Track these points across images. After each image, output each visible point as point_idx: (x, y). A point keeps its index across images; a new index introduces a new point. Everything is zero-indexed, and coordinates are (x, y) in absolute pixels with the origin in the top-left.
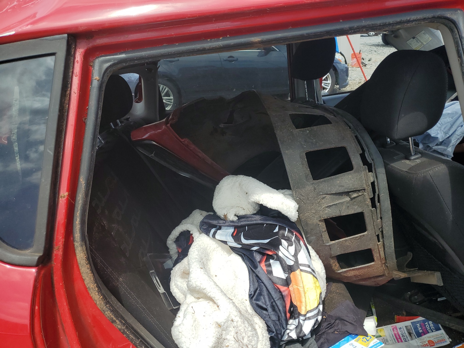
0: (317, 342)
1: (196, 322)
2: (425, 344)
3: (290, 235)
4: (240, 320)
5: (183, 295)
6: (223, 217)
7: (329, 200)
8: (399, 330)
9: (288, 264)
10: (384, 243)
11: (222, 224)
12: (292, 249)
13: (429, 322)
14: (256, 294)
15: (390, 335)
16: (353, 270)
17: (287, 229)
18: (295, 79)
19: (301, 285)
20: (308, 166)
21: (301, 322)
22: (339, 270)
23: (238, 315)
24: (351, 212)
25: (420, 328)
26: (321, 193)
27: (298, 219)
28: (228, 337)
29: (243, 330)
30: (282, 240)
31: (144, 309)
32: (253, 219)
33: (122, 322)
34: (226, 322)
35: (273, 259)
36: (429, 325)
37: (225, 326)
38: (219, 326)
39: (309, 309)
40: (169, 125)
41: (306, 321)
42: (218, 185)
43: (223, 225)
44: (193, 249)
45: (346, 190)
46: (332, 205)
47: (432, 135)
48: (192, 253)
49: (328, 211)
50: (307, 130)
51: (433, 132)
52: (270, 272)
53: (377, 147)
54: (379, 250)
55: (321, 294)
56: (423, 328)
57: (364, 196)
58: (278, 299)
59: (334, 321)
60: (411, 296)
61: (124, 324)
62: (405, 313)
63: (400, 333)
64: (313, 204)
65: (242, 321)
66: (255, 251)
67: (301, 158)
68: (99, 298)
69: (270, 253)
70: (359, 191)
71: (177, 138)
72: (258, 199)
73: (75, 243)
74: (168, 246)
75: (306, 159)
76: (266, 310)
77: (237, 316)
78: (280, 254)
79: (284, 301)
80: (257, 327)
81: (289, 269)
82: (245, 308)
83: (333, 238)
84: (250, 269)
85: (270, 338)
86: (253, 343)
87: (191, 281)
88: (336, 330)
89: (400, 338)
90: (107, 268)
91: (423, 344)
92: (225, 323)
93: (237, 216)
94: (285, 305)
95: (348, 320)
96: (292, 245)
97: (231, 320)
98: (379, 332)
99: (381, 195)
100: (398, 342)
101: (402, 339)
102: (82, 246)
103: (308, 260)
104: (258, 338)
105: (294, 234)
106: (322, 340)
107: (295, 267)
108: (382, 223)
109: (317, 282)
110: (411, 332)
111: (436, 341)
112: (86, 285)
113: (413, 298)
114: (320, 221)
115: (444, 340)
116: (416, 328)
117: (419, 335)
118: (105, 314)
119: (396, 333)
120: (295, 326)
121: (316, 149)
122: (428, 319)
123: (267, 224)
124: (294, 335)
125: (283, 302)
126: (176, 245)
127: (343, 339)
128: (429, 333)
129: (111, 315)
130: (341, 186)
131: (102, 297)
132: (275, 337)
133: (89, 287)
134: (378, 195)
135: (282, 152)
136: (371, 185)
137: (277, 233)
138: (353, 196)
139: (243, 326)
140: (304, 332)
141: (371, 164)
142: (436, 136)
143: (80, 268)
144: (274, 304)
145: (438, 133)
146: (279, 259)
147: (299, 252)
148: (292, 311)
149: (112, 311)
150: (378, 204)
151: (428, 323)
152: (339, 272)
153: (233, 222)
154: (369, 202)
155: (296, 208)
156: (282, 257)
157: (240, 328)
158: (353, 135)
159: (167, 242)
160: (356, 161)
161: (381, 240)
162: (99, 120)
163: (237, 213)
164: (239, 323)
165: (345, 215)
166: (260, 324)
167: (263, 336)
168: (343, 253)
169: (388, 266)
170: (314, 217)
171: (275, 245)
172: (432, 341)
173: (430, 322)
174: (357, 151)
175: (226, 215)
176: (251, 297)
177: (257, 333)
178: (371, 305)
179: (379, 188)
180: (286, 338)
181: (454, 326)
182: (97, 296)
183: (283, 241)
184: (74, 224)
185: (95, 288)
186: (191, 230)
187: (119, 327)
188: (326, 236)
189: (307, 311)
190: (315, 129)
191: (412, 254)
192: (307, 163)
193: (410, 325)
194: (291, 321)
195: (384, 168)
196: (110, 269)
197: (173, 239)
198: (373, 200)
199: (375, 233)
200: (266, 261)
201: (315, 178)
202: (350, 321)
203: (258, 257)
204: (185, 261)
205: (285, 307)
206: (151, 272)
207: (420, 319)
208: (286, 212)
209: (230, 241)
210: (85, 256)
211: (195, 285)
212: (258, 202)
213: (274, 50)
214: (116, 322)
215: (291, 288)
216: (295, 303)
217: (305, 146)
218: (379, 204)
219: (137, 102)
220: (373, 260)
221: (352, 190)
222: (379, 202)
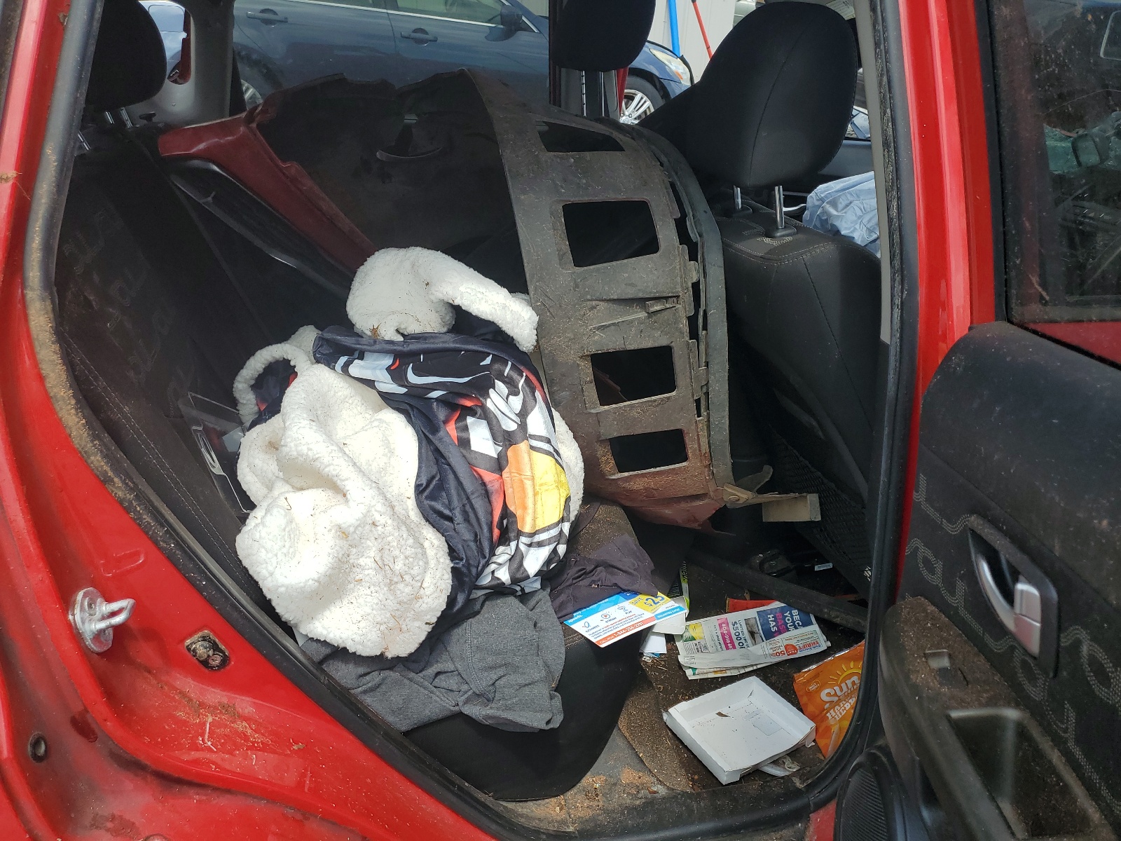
0: (552, 601)
1: (293, 525)
2: (779, 651)
3: (515, 376)
4: (390, 522)
5: (265, 489)
6: (369, 333)
7: (603, 314)
8: (731, 626)
9: (504, 427)
10: (709, 421)
11: (365, 347)
12: (517, 402)
13: (793, 611)
14: (432, 486)
15: (712, 637)
16: (643, 475)
17: (510, 363)
18: (563, 70)
19: (529, 473)
20: (566, 234)
21: (522, 547)
22: (614, 474)
23: (388, 512)
24: (648, 343)
25: (773, 624)
26: (589, 297)
27: (535, 347)
28: (362, 561)
29: (395, 544)
30: (496, 381)
31: (176, 484)
32: (436, 341)
33: (127, 484)
34: (359, 526)
35: (474, 414)
36: (792, 616)
37: (356, 536)
38: (343, 533)
39: (541, 524)
40: (254, 125)
41: (532, 550)
42: (362, 267)
43: (369, 348)
44: (295, 387)
45: (641, 295)
46: (609, 326)
47: (843, 232)
48: (293, 394)
49: (599, 336)
50: (572, 158)
51: (846, 226)
52: (465, 443)
53: (715, 214)
54: (698, 435)
55: (568, 499)
56: (779, 624)
57: (675, 310)
58: (478, 497)
59: (593, 566)
60: (762, 564)
61: (131, 489)
62: (747, 596)
63: (733, 632)
64: (569, 318)
65: (395, 524)
66: (437, 399)
67: (552, 214)
68: (78, 422)
69: (468, 403)
70: (667, 298)
71: (271, 159)
72: (451, 293)
73: (28, 292)
74: (237, 395)
75: (563, 220)
76: (450, 519)
77: (384, 513)
78: (489, 404)
79: (490, 502)
80: (427, 544)
81: (506, 439)
82: (404, 511)
83: (606, 397)
84: (423, 436)
85: (452, 568)
86: (416, 571)
87: (286, 446)
88: (594, 582)
89: (732, 642)
90: (96, 378)
91: (775, 652)
92: (356, 528)
93: (403, 335)
94: (490, 510)
95: (621, 567)
96: (516, 394)
97: (371, 522)
98: (690, 629)
99: (711, 312)
100: (727, 648)
101: (736, 643)
102: (43, 300)
103: (547, 428)
104: (427, 563)
105: (524, 374)
106: (563, 597)
107: (519, 435)
108: (707, 374)
109: (563, 476)
110: (755, 630)
111: (801, 646)
112: (49, 390)
113: (766, 566)
114: (581, 357)
115: (816, 644)
116: (765, 624)
117: (769, 635)
118: (89, 461)
119: (725, 632)
120: (509, 557)
121: (586, 199)
122: (791, 606)
123: (466, 351)
124: (504, 575)
125: (488, 504)
126: (254, 396)
127: (607, 600)
128: (788, 630)
129: (103, 464)
130: (630, 285)
131: (84, 421)
132: (464, 570)
133: (55, 396)
134: (705, 312)
135: (513, 197)
136: (691, 289)
137: (487, 367)
138: (652, 310)
139: (396, 534)
140: (525, 570)
141: (696, 244)
142: (851, 235)
143: (37, 349)
144: (468, 507)
145: (855, 229)
146: (486, 416)
147: (532, 410)
148: (505, 526)
149: (105, 456)
150: (702, 333)
151: (791, 614)
152: (613, 477)
153: (391, 342)
154: (684, 325)
155: (533, 322)
156: (493, 410)
157: (390, 538)
158: (667, 180)
159: (235, 386)
160: (666, 233)
161: (704, 413)
162: (96, 25)
163: (403, 327)
164: (389, 528)
165: (633, 348)
166: (433, 542)
167: (438, 561)
168: (624, 433)
169: (714, 472)
170: (571, 349)
171: (482, 387)
172: (793, 646)
173: (795, 612)
174: (671, 213)
175: (377, 328)
176: (419, 490)
177: (424, 554)
178: (681, 576)
179: (708, 296)
180: (486, 580)
181: (838, 617)
182: (74, 417)
183: (499, 384)
184: (27, 248)
185: (69, 399)
186: (293, 358)
187: (120, 494)
188: (591, 393)
189: (537, 529)
190: (588, 158)
191: (772, 470)
192: (564, 228)
193: (755, 618)
194: (501, 549)
195: (722, 255)
196: (102, 383)
197: (248, 377)
198: (692, 321)
199: (693, 395)
200: (457, 421)
201: (578, 263)
202: (624, 568)
203: (441, 414)
204: (275, 421)
205: (491, 514)
206: (194, 428)
207: (777, 605)
208: (510, 326)
209: (382, 378)
210: (50, 325)
211: (295, 453)
212: (451, 302)
213: (528, 29)
214: (113, 482)
215: (505, 474)
216: (512, 508)
217: (563, 191)
218: (704, 332)
219: (175, 82)
220: (685, 459)
221: (652, 295)
222: (705, 328)
